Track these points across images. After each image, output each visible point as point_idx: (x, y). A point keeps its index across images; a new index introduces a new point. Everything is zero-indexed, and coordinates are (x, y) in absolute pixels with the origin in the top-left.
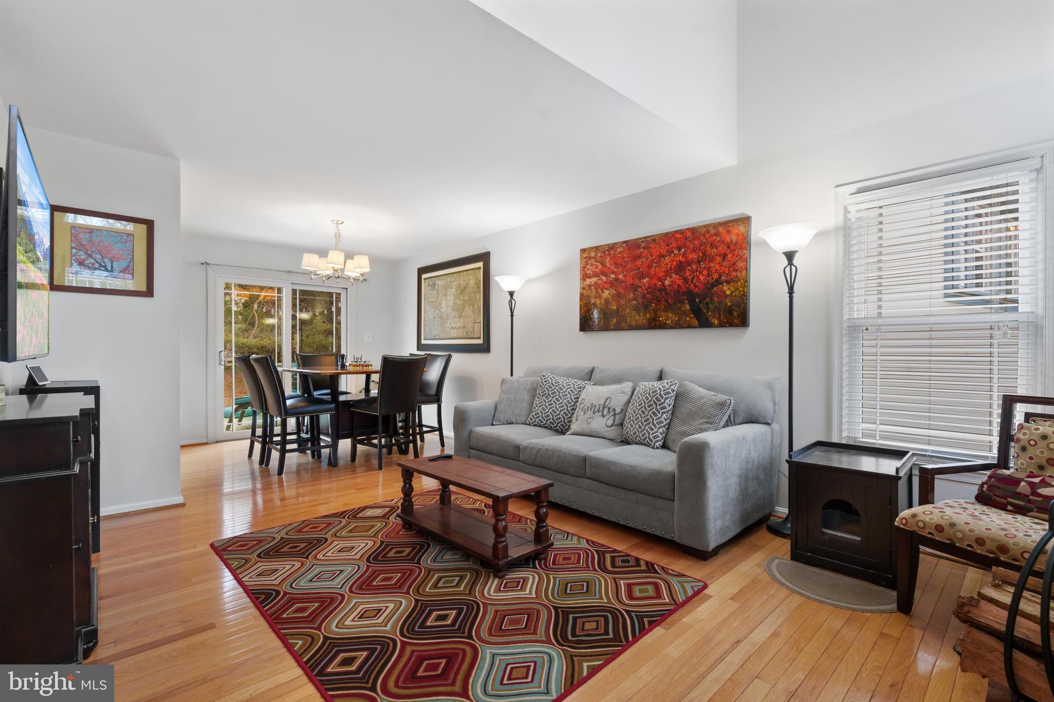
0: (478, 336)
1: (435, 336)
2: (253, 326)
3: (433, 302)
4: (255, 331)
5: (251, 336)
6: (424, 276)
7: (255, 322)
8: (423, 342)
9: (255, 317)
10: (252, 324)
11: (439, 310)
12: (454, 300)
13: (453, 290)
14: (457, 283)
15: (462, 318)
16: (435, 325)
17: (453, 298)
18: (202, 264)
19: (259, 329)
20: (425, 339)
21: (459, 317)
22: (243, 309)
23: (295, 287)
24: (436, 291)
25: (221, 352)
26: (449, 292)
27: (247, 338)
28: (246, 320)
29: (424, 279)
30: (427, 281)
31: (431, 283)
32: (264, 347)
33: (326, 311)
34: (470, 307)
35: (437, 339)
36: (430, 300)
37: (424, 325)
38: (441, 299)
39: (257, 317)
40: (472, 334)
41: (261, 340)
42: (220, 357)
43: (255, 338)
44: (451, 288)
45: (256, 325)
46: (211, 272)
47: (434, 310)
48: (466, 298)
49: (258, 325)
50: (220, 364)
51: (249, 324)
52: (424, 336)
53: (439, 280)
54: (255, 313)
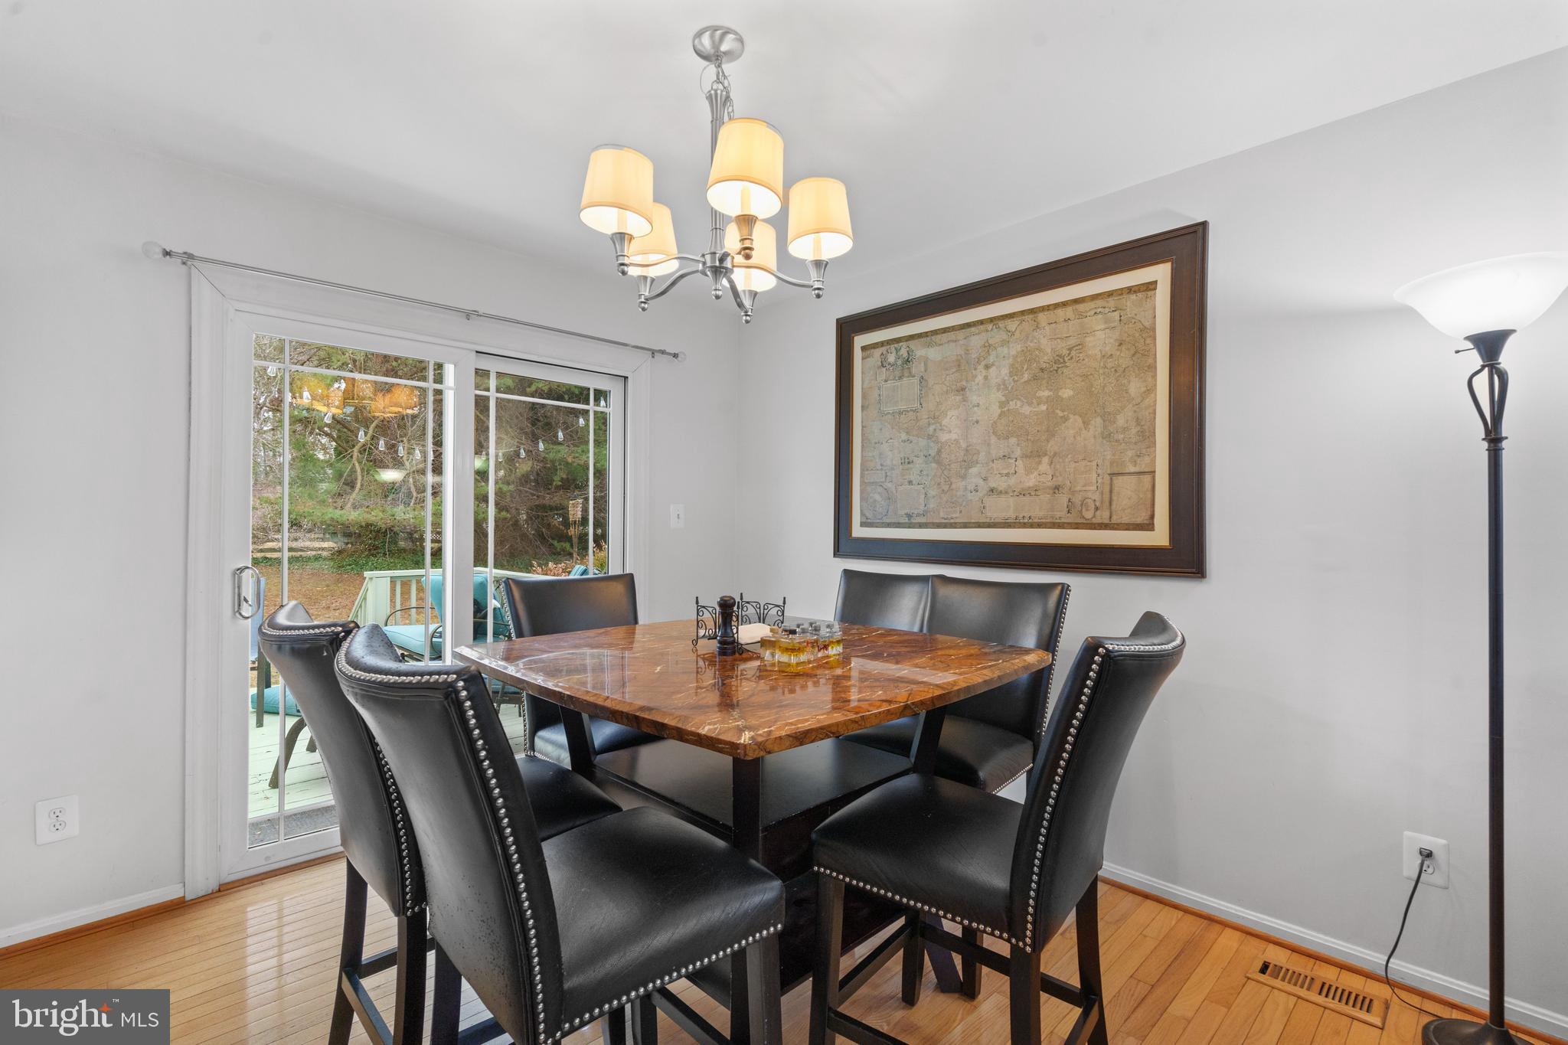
0: (1141, 518)
1: (909, 516)
2: (353, 487)
3: (900, 413)
4: (355, 495)
5: (349, 505)
6: (860, 341)
7: (356, 479)
8: (858, 531)
9: (355, 472)
10: (351, 484)
11: (929, 437)
12: (1002, 404)
13: (1001, 372)
14: (1019, 348)
15: (1045, 460)
16: (910, 482)
17: (997, 396)
18: (167, 253)
19: (364, 492)
20: (863, 524)
21: (1025, 456)
22: (336, 457)
23: (485, 364)
24: (916, 380)
25: (242, 570)
26: (980, 379)
27: (342, 508)
28: (341, 476)
29: (864, 348)
30: (877, 352)
31: (891, 358)
32: (371, 525)
33: (522, 451)
34: (1086, 423)
35: (921, 526)
36: (890, 409)
37: (863, 483)
38: (939, 404)
39: (359, 470)
40: (1106, 514)
41: (368, 512)
42: (238, 586)
43: (355, 507)
44: (987, 367)
45: (358, 486)
46: (203, 292)
47: (904, 436)
48: (1067, 393)
49: (362, 485)
50: (237, 611)
51: (346, 484)
52: (862, 514)
53: (929, 345)
54: (357, 464)
